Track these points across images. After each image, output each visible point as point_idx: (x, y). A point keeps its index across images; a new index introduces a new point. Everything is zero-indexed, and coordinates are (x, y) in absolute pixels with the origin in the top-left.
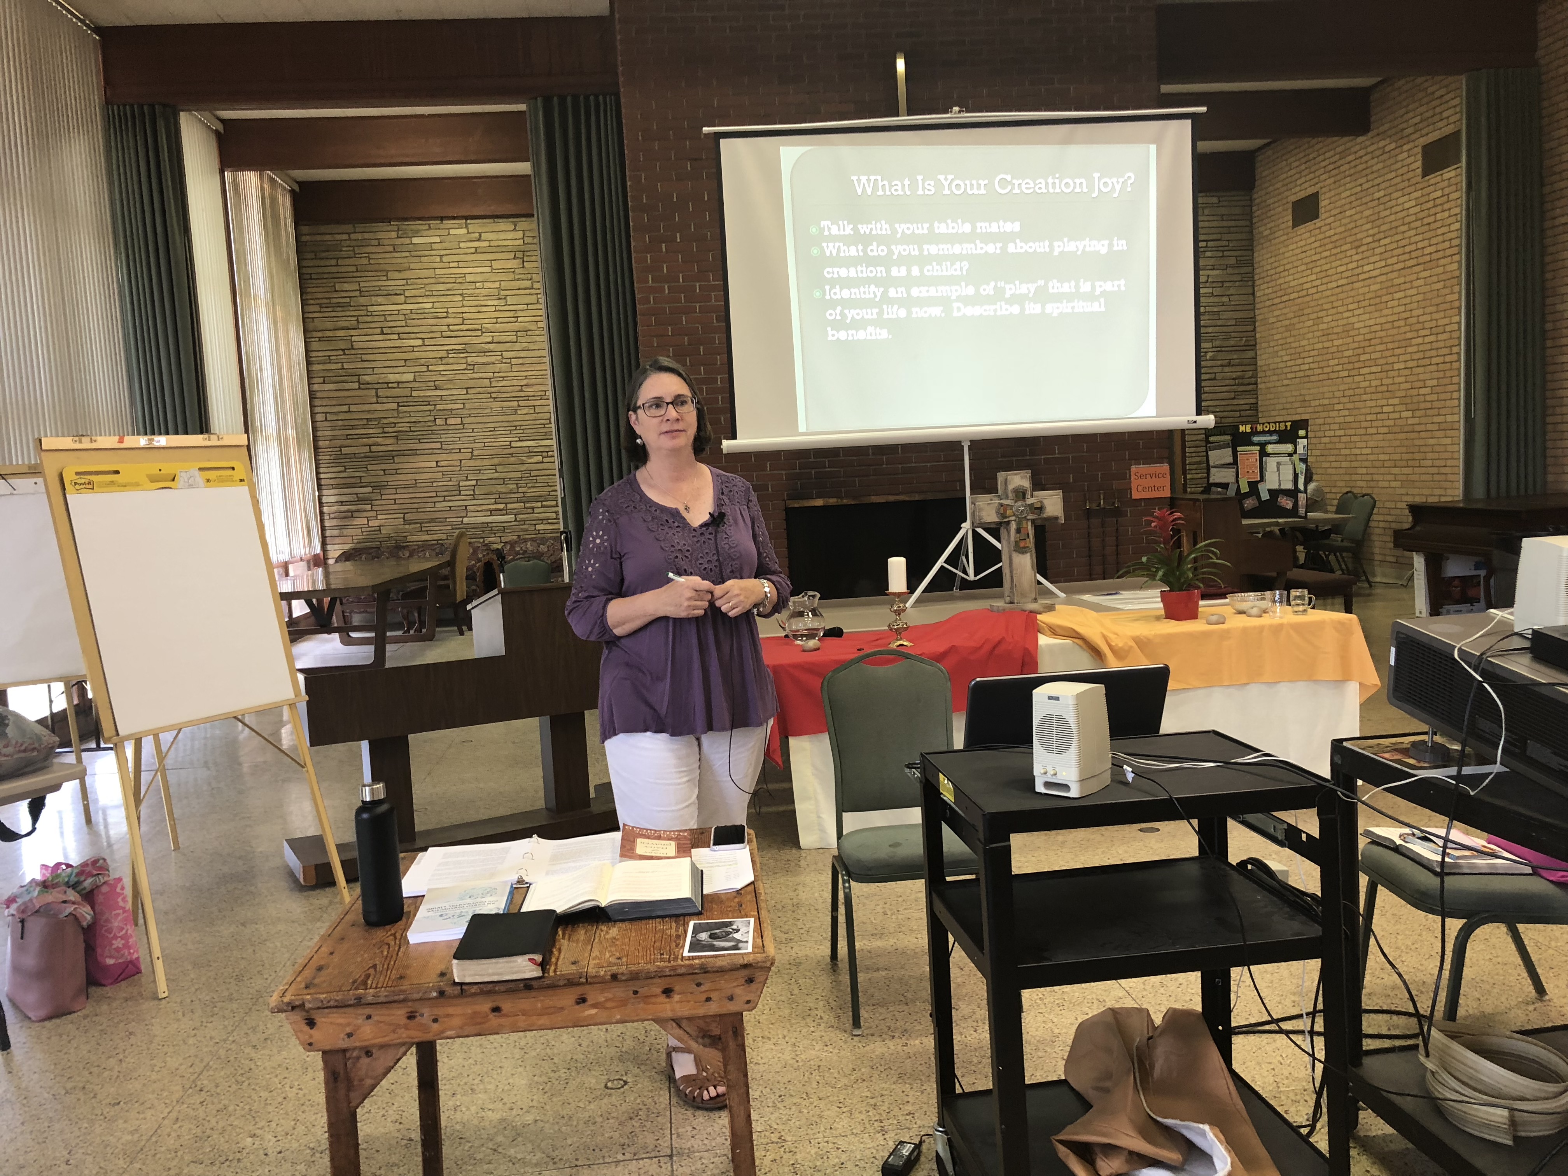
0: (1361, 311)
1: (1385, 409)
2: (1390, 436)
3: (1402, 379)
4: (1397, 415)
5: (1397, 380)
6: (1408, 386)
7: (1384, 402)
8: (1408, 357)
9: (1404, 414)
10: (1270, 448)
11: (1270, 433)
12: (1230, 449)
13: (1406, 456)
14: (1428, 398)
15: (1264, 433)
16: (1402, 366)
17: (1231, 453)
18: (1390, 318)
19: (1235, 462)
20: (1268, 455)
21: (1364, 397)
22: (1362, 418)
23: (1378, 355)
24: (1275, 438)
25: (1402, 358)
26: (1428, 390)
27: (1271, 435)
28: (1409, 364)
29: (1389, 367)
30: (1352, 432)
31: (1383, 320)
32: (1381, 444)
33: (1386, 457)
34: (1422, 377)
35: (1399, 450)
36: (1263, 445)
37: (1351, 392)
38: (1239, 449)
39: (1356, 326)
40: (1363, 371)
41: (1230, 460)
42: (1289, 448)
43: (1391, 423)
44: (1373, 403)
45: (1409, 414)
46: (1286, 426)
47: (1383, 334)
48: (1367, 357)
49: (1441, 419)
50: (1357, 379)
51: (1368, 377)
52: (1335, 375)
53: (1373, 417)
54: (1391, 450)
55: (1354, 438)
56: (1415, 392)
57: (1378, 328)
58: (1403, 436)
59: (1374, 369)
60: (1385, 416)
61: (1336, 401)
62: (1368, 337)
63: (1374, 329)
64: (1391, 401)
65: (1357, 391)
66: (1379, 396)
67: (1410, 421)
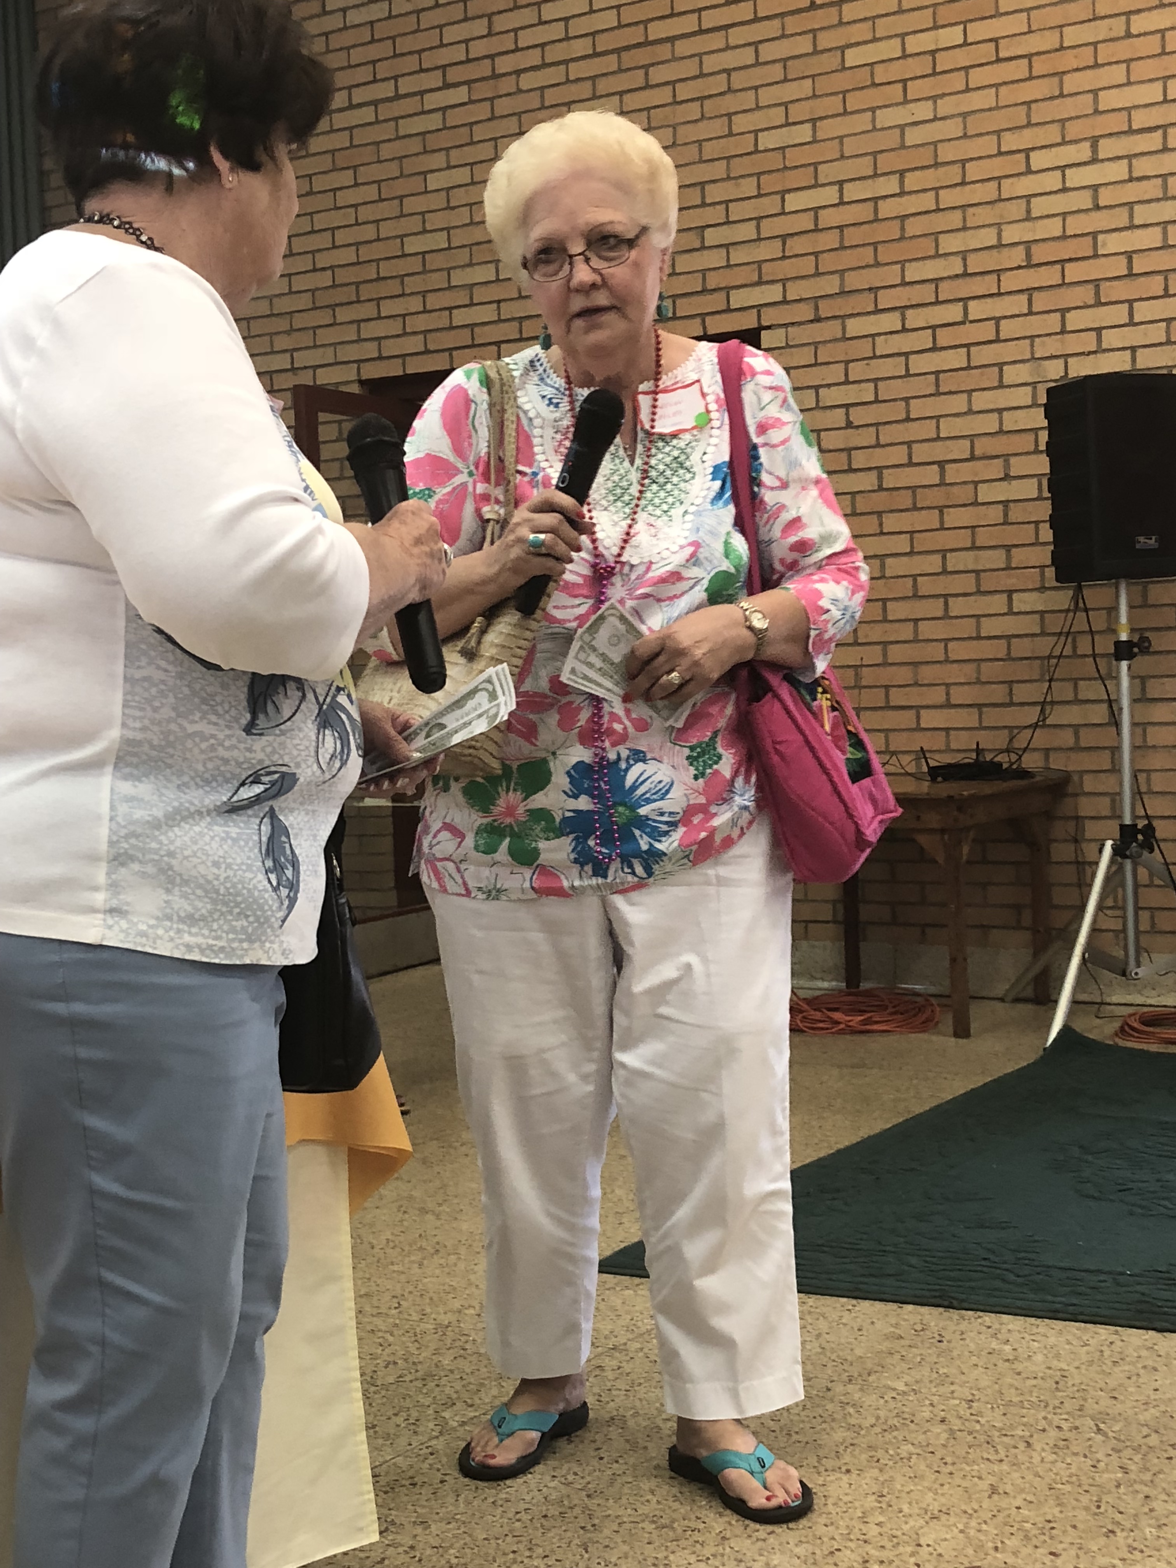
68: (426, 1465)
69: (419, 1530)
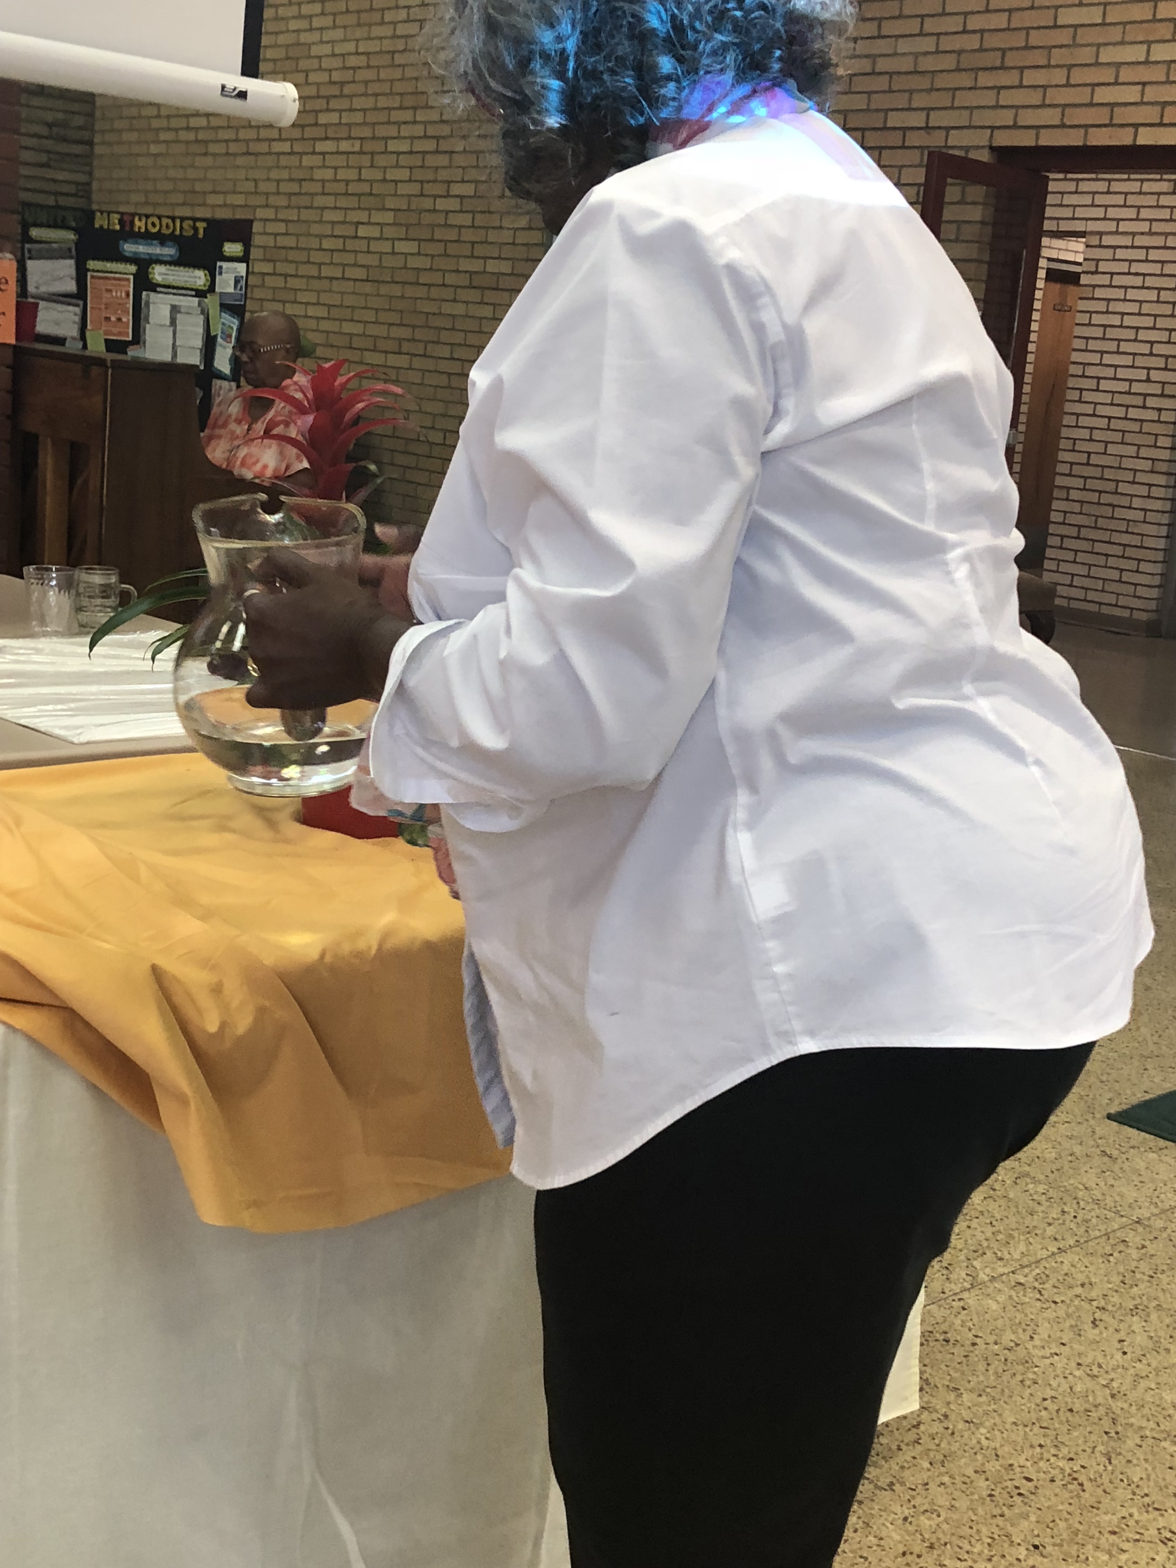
0: (328, 21)
1: (362, 231)
2: (368, 288)
3: (404, 174)
4: (386, 247)
5: (391, 175)
6: (414, 189)
7: (363, 216)
8: (419, 130)
9: (401, 247)
10: (159, 274)
11: (162, 239)
12: (72, 262)
13: (397, 332)
14: (453, 219)
15: (147, 237)
16: (404, 147)
17: (73, 272)
18: (387, 45)
19: (81, 295)
20: (154, 287)
21: (319, 201)
22: (314, 243)
23: (358, 117)
24: (169, 251)
25: (405, 131)
26: (453, 204)
27: (162, 244)
28: (419, 146)
29: (379, 146)
30: (290, 269)
31: (374, 46)
32: (349, 301)
33: (357, 329)
34: (443, 175)
35: (383, 317)
36: (144, 264)
37: (294, 187)
38: (92, 264)
39: (315, 50)
40: (320, 147)
41: (71, 286)
42: (199, 278)
43: (372, 260)
44: (337, 216)
45: (412, 247)
46: (196, 229)
47: (370, 75)
48: (333, 118)
49: (476, 266)
50: (307, 161)
51: (331, 161)
52: (263, 147)
53: (338, 244)
54: (370, 316)
55: (292, 283)
56: (427, 203)
57: (362, 61)
58: (397, 290)
59: (345, 146)
60: (362, 245)
61: (260, 200)
62: (336, 76)
63: (353, 61)
64: (377, 217)
65: (307, 187)
66: (353, 202)
67: (412, 262)
68: (958, 1322)
69: (952, 1396)
